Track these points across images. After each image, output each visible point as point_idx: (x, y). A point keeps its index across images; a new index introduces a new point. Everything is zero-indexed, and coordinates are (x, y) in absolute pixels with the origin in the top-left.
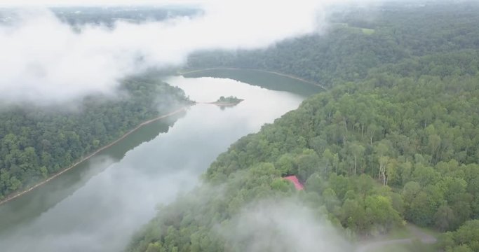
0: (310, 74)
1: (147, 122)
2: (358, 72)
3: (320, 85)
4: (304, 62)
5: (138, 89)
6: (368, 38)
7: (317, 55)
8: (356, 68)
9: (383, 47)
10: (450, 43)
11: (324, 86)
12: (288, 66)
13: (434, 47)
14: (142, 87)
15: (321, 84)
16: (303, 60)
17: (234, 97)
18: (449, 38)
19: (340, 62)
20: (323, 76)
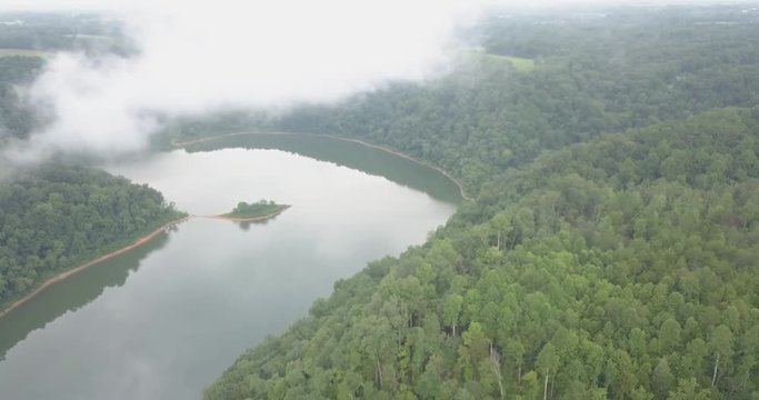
0: (420, 147)
1: (63, 276)
2: (510, 148)
3: (440, 170)
4: (410, 123)
5: (45, 200)
6: (524, 79)
7: (433, 111)
8: (506, 138)
9: (554, 97)
10: (670, 87)
11: (447, 170)
12: (381, 131)
13: (643, 94)
14: (57, 195)
15: (441, 167)
16: (408, 118)
17: (268, 203)
18: (668, 78)
19: (476, 126)
20: (444, 153)
